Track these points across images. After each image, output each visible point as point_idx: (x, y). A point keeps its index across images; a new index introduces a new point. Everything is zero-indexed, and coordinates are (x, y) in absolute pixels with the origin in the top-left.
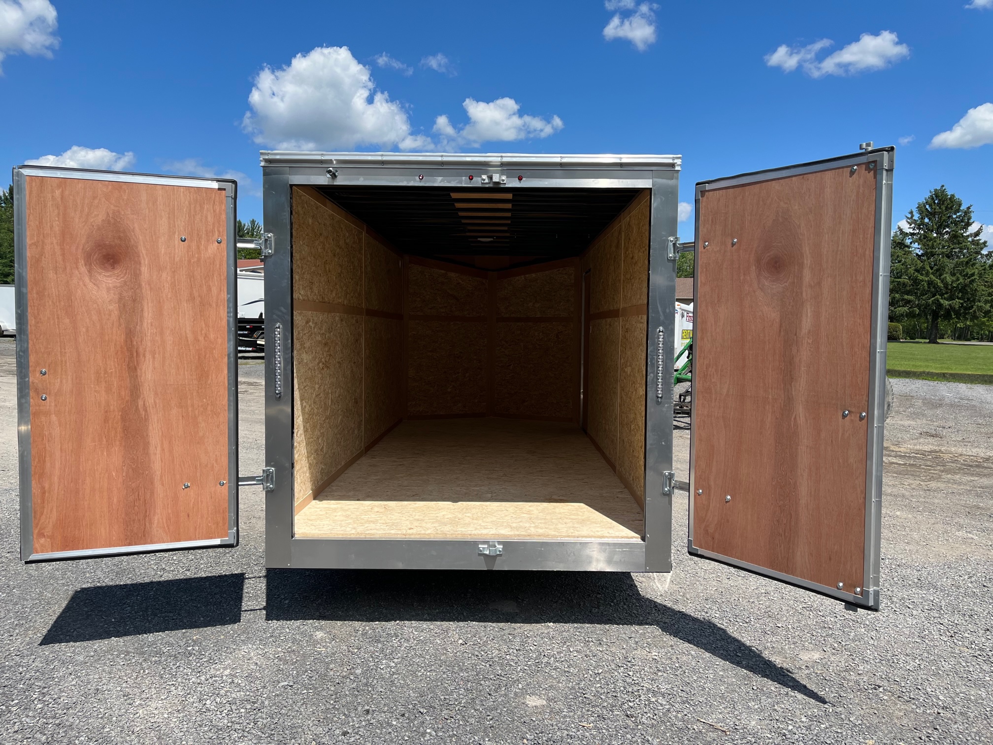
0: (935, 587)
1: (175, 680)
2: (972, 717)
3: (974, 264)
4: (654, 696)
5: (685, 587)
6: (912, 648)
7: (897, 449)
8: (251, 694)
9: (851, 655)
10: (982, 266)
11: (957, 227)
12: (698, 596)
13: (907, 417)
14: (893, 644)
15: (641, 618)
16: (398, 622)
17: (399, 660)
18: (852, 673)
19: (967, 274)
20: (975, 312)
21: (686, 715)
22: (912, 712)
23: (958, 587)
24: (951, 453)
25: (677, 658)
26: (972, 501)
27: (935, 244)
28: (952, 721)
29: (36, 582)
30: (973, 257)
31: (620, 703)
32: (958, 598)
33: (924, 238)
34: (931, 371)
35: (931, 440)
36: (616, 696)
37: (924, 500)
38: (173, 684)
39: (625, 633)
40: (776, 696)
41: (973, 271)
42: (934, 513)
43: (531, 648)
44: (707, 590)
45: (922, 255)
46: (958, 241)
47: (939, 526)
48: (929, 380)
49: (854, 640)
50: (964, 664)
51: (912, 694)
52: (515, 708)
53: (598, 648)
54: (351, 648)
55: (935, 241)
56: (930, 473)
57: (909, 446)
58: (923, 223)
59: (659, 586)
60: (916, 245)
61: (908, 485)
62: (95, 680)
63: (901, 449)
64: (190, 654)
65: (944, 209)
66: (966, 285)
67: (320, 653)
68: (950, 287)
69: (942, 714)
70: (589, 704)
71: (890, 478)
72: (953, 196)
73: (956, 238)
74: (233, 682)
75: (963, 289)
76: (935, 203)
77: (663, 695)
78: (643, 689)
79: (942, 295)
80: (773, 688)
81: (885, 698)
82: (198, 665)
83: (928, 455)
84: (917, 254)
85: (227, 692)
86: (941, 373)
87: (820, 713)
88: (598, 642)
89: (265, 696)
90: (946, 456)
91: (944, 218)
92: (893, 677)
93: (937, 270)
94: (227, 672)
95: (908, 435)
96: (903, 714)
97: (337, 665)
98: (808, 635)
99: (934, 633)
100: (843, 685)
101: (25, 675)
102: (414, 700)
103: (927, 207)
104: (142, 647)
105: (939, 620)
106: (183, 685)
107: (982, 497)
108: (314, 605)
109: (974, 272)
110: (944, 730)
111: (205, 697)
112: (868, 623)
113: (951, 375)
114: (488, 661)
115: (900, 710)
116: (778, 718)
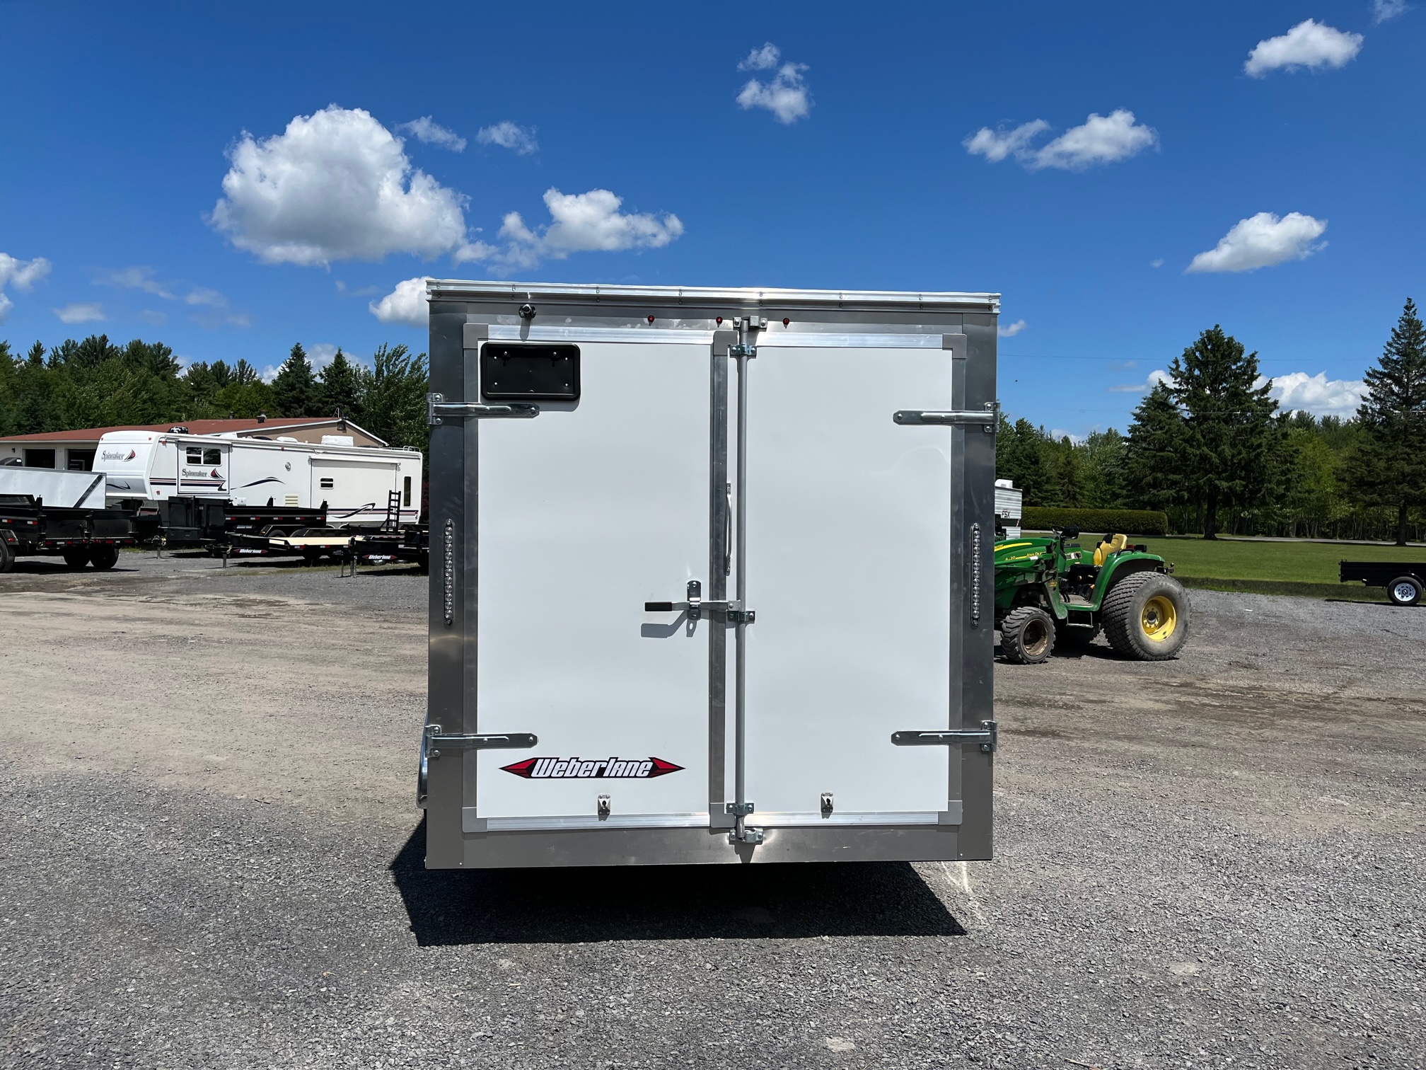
0: (1314, 872)
1: (317, 1035)
2: (1412, 1039)
3: (1262, 432)
4: (999, 1031)
5: (989, 881)
6: (1310, 953)
7: (1203, 685)
8: (437, 1051)
9: (1235, 965)
10: (1272, 435)
11: (1238, 382)
12: (1010, 892)
13: (1204, 641)
14: (1284, 948)
15: (945, 926)
16: (611, 941)
17: (632, 995)
18: (1244, 989)
19: (1252, 445)
20: (1263, 495)
21: (1048, 1055)
22: (1334, 1036)
23: (1344, 871)
24: (1276, 690)
25: (1011, 978)
26: (1326, 755)
27: (1209, 405)
28: (1388, 1045)
29: (54, 901)
30: (1259, 422)
31: (956, 1043)
32: (1348, 885)
33: (1195, 397)
34: (1217, 577)
35: (1244, 672)
36: (947, 1033)
37: (1262, 754)
38: (317, 1042)
39: (930, 947)
40: (1157, 1024)
41: (1260, 441)
42: (1281, 772)
43: (810, 971)
44: (1020, 884)
45: (1191, 419)
46: (1240, 400)
47: (1295, 789)
48: (1215, 590)
49: (1234, 947)
50: (1382, 972)
51: (1327, 1012)
52: (816, 1054)
53: (901, 969)
54: (556, 981)
55: (1208, 402)
56: (1258, 718)
57: (1219, 681)
58: (1191, 376)
59: (954, 881)
60: (1184, 406)
61: (1236, 734)
62: (199, 1041)
63: (1211, 686)
64: (329, 998)
65: (1219, 357)
66: (1251, 461)
67: (514, 989)
68: (1229, 463)
69: (1374, 1038)
70: (914, 1045)
71: (1210, 726)
72: (1231, 339)
73: (1237, 397)
74: (403, 1035)
75: (1247, 466)
76: (1207, 349)
77: (1009, 1029)
78: (980, 1023)
79: (1219, 474)
80: (1150, 1014)
81: (1297, 1019)
82: (345, 1012)
83: (1248, 693)
84: (1184, 419)
85: (401, 1048)
86: (1229, 580)
87: (1221, 1043)
88: (898, 960)
89: (458, 1052)
90: (1272, 695)
91: (1219, 369)
92: (1296, 992)
93: (1212, 440)
94: (391, 1021)
95: (1214, 666)
96: (1324, 1040)
97: (546, 1005)
98: (1173, 941)
99: (1330, 932)
100: (1238, 1005)
101: (91, 1037)
102: (673, 1050)
103: (1197, 354)
104: (252, 990)
105: (1332, 915)
106: (333, 1041)
107: (1336, 749)
108: (482, 921)
109: (1261, 443)
110: (1383, 1058)
111: (371, 1057)
112: (1243, 922)
113: (1244, 582)
114: (757, 992)
115: (1319, 1035)
116: (1168, 1052)
